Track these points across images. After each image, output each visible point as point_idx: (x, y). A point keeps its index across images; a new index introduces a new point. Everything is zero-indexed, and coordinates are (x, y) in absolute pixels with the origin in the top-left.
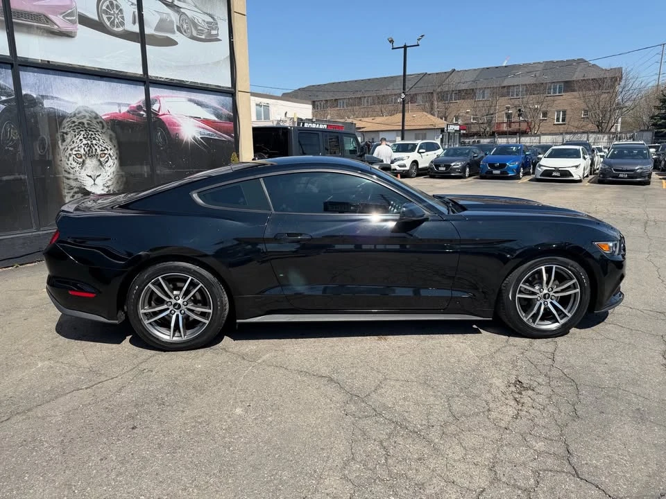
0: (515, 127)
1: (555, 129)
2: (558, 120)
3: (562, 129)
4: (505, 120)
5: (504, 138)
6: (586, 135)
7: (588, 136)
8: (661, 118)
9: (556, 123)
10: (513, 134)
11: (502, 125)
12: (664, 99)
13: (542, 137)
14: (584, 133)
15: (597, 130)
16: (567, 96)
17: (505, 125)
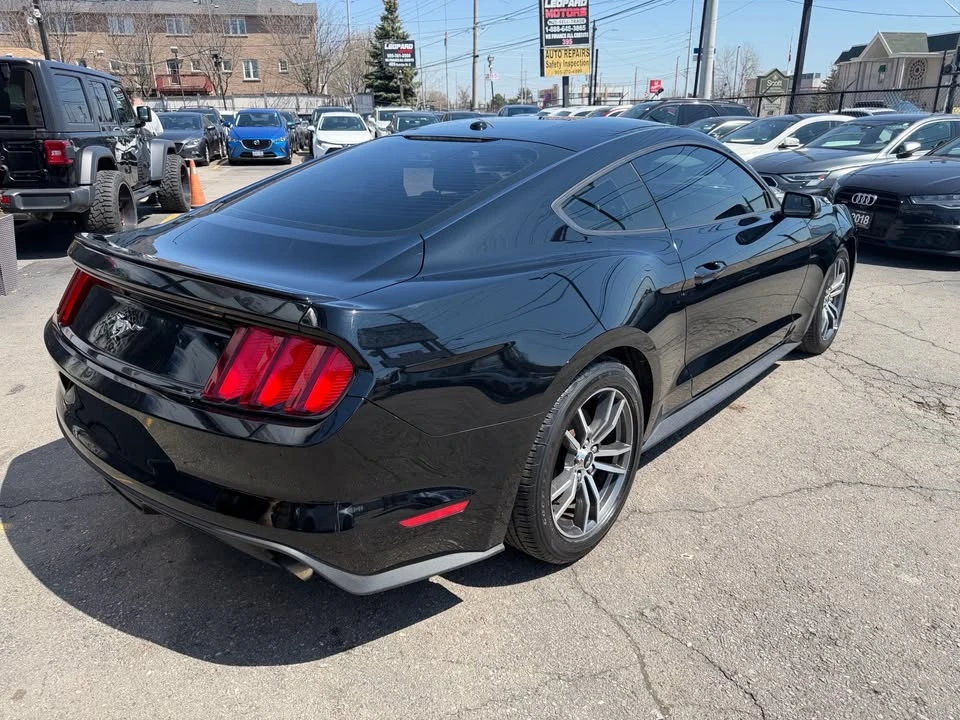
0: (186, 83)
1: (247, 88)
2: (248, 75)
3: (256, 88)
4: (168, 71)
5: (177, 100)
6: (293, 99)
7: (298, 100)
8: (377, 78)
9: (245, 79)
10: (191, 93)
11: (164, 79)
12: (375, 52)
13: (236, 100)
14: (291, 95)
15: (306, 91)
16: (255, 39)
17: (169, 79)
